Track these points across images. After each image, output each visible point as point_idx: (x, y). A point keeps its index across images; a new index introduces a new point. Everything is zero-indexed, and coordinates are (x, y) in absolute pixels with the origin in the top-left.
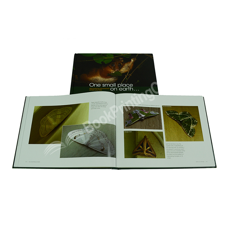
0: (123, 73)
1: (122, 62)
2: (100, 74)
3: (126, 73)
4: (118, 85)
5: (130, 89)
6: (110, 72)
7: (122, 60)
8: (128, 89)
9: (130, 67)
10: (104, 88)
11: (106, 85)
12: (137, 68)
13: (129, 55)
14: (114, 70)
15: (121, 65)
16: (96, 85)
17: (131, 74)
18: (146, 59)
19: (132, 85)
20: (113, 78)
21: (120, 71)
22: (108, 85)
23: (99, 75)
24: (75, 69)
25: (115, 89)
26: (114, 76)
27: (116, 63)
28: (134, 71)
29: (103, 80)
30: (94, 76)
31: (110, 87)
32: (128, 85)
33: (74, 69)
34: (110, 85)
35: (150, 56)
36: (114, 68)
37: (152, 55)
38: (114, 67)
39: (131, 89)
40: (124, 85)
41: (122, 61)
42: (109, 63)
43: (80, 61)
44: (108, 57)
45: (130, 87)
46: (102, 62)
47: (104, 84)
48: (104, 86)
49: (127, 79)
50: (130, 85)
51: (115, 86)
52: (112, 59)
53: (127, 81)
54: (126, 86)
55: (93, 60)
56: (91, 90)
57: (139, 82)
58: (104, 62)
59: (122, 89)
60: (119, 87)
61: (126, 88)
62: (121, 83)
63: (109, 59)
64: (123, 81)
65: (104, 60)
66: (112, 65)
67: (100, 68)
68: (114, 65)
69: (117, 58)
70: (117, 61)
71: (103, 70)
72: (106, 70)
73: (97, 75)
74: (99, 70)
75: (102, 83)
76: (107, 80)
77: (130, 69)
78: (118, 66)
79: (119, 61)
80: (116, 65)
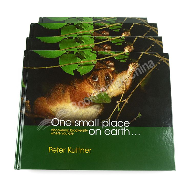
0: (113, 97)
2: (70, 99)
3: (118, 97)
4: (103, 122)
7: (112, 66)
8: (120, 132)
10: (77, 130)
11: (82, 123)
12: (139, 86)
13: (126, 57)
16: (62, 123)
17: (128, 99)
18: (156, 65)
19: (127, 123)
20: (95, 107)
22: (85, 123)
23: (69, 101)
25: (98, 131)
26: (96, 104)
27: (101, 74)
28: (133, 92)
30: (60, 102)
31: (89, 128)
32: (121, 124)
33: (24, 86)
34: (88, 124)
35: (163, 58)
36: (96, 84)
38: (98, 82)
39: (127, 132)
40: (114, 124)
41: (113, 69)
42: (88, 75)
43: (34, 68)
44: (85, 59)
45: (125, 128)
46: (75, 71)
47: (78, 122)
48: (77, 125)
49: (120, 110)
50: (125, 123)
51: (98, 126)
52: (94, 64)
53: (119, 113)
54: (117, 126)
55: (58, 66)
56: (55, 133)
57: (140, 116)
58: (78, 71)
59: (110, 132)
60: (105, 128)
61: (117, 130)
62: (109, 118)
63: (88, 65)
64: (112, 114)
65: (78, 66)
66: (94, 79)
67: (72, 84)
68: (98, 77)
69: (103, 63)
70: (103, 69)
71: (77, 90)
72: (82, 89)
73: (65, 100)
74: (69, 88)
75: (74, 119)
76: (82, 112)
77: (127, 88)
78: (105, 80)
79: (107, 69)
80: (101, 79)
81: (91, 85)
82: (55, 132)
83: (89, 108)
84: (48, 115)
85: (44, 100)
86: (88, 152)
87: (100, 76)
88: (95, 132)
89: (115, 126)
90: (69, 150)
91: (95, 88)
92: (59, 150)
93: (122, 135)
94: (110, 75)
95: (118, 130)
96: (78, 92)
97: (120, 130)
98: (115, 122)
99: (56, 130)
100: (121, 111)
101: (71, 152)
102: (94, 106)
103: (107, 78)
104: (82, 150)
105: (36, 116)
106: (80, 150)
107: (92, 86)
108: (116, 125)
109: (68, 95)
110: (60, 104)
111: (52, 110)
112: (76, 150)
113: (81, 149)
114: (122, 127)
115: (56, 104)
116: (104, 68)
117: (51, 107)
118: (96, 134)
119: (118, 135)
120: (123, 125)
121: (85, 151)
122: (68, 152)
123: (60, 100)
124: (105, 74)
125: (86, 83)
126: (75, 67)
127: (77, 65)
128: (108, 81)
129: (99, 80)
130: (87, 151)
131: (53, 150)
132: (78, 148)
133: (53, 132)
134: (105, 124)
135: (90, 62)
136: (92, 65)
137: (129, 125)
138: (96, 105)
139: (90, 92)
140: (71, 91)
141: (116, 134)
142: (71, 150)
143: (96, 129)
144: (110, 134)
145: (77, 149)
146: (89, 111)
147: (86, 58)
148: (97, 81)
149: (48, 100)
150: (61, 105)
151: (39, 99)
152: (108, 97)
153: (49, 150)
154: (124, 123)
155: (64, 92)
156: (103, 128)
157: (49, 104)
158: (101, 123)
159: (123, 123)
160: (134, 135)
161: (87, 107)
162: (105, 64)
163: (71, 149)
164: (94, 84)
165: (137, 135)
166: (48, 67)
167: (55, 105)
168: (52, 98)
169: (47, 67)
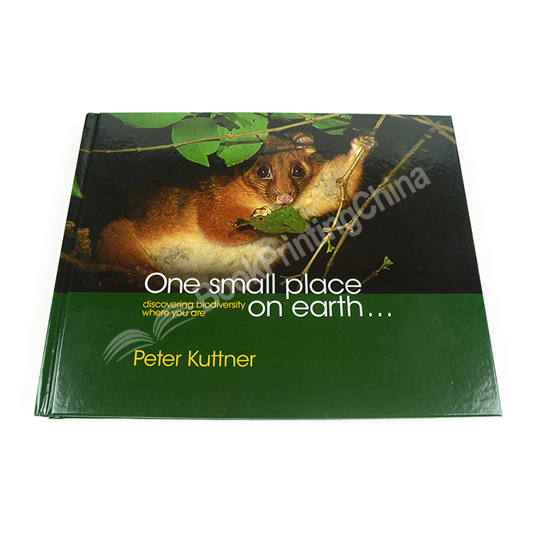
0: (312, 218)
1: (309, 160)
2: (200, 224)
3: (325, 218)
4: (288, 282)
5: (345, 306)
6: (246, 210)
7: (307, 145)
8: (336, 307)
9: (345, 186)
10: (217, 305)
11: (228, 285)
13: (342, 123)
14: (270, 196)
15: (301, 172)
18: (422, 141)
19: (353, 285)
20: (265, 244)
21: (296, 207)
23: (196, 228)
24: (83, 193)
25: (274, 307)
26: (268, 235)
27: (281, 163)
28: (365, 205)
29: (213, 255)
30: (170, 233)
31: (247, 298)
32: (336, 286)
33: (79, 195)
35: (438, 126)
36: (268, 188)
37: (447, 121)
38: (272, 183)
39: (355, 307)
40: (318, 286)
41: (310, 151)
43: (108, 151)
44: (239, 128)
45: (348, 297)
46: (213, 158)
47: (218, 281)
48: (215, 289)
49: (333, 251)
50: (349, 284)
51: (274, 292)
52: (261, 141)
53: (332, 259)
54: (325, 293)
55: (169, 146)
56: (152, 312)
57: (390, 266)
58: (221, 155)
59: (307, 308)
60: (293, 298)
61: (325, 302)
62: (302, 271)
63: (247, 142)
64: (311, 261)
65: (221, 144)
66: (262, 173)
67: (203, 188)
68: (271, 171)
69: (285, 138)
70: (284, 150)
71: (216, 201)
72: (231, 198)
73: (184, 226)
74: (194, 198)
75: (208, 275)
76: (231, 255)
77: (348, 196)
78: (290, 176)
79: (294, 152)
80: (279, 174)
81: (255, 189)
82: (155, 309)
83: (248, 246)
84: (137, 265)
85: (128, 226)
86: (244, 363)
87: (276, 167)
88: (266, 308)
89: (321, 292)
90: (191, 358)
91: (265, 196)
92: (162, 357)
93: (342, 315)
94: (304, 164)
95: (330, 302)
96: (219, 206)
97: (335, 302)
98: (321, 281)
99: (158, 305)
100: (337, 253)
101: (197, 365)
102: (263, 240)
103: (294, 171)
104: (230, 360)
105: (104, 267)
106: (223, 358)
107: (257, 192)
108: (325, 290)
109: (192, 215)
110: (171, 236)
111: (149, 253)
112: (212, 358)
113: (226, 357)
114: (340, 294)
115: (159, 237)
116: (288, 150)
117: (147, 243)
118: (268, 315)
119: (331, 315)
120: (343, 290)
121: (237, 361)
122: (189, 365)
123: (171, 225)
124: (291, 163)
125: (240, 185)
126: (212, 148)
127: (218, 142)
128: (299, 180)
129: (275, 177)
130: (245, 361)
131: (145, 360)
132: (217, 353)
133: (148, 309)
134: (294, 286)
135: (250, 137)
136: (256, 142)
137: (359, 290)
138: (266, 239)
139: (251, 206)
140: (200, 204)
141: (325, 313)
142: (196, 359)
143: (268, 302)
144: (306, 313)
145: (214, 356)
146: (248, 254)
147: (241, 127)
148: (271, 180)
149: (138, 227)
150: (172, 240)
151: (115, 224)
152: (301, 218)
153: (136, 359)
154: (345, 284)
155: (182, 206)
156: (288, 298)
157: (140, 236)
158: (282, 284)
159: (342, 283)
160: (375, 315)
161: (242, 245)
162: (291, 139)
163: (198, 355)
164: (262, 186)
165: (385, 315)
166: (144, 147)
167: (156, 239)
168: (150, 223)
169: (140, 147)
